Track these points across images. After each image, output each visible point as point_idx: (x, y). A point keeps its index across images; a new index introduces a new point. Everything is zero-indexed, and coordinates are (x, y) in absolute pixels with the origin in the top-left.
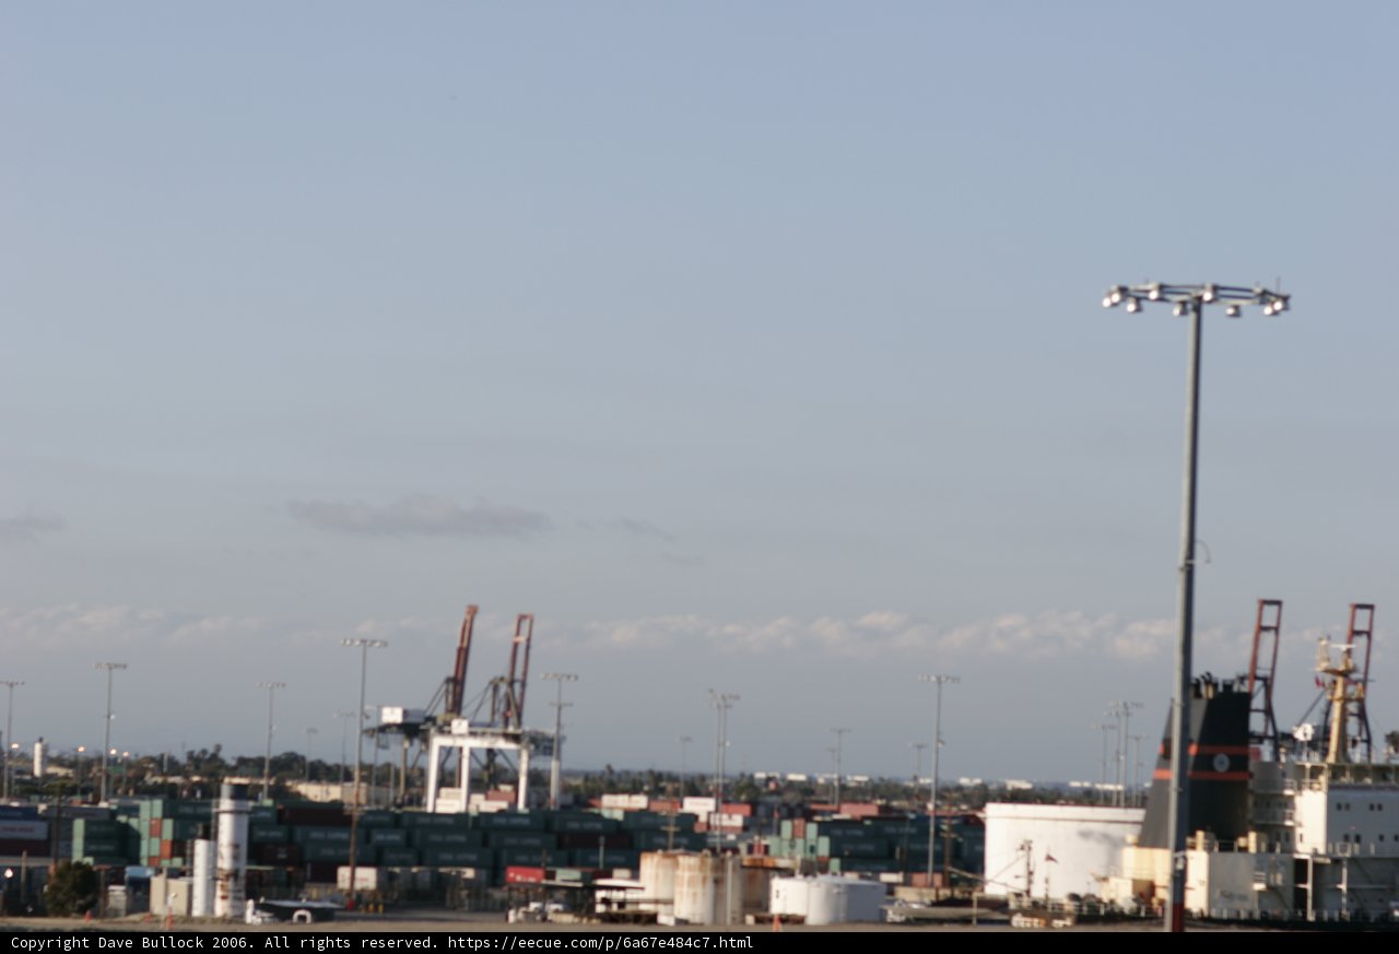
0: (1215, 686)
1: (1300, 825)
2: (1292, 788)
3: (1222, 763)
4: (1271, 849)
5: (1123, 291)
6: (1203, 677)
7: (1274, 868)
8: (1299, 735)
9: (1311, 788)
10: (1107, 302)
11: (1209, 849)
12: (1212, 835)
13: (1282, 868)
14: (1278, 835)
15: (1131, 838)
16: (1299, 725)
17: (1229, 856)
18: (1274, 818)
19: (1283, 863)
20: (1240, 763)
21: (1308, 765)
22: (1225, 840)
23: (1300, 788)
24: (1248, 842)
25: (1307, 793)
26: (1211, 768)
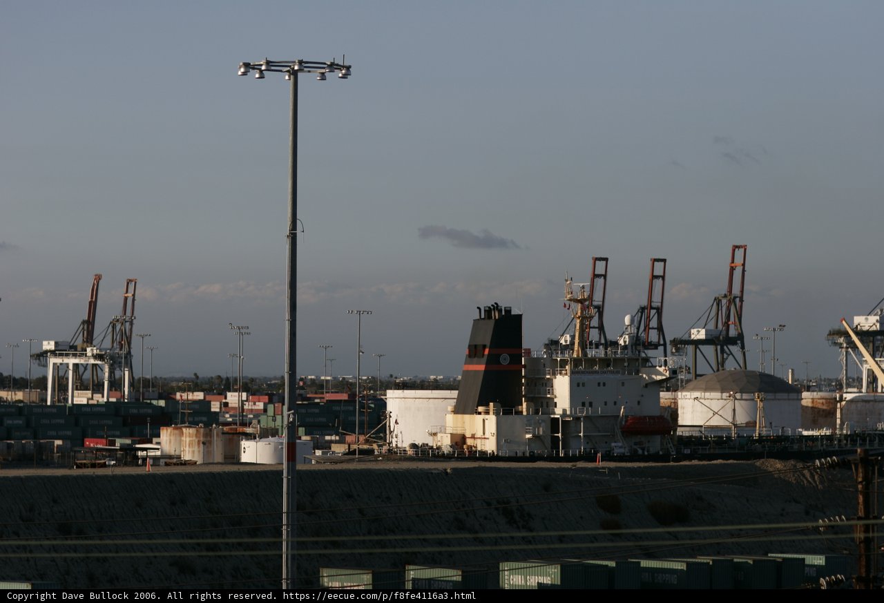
0: (500, 311)
1: (556, 397)
2: (549, 374)
3: (505, 359)
4: (537, 412)
5: (247, 65)
6: (492, 305)
7: (538, 424)
8: (562, 342)
9: (561, 374)
10: (240, 73)
11: (497, 414)
12: (499, 405)
13: (543, 424)
14: (543, 402)
15: (450, 408)
16: (562, 335)
17: (510, 417)
18: (540, 394)
19: (543, 421)
20: (516, 359)
21: (559, 359)
22: (507, 407)
23: (554, 374)
24: (522, 408)
25: (559, 377)
26: (499, 363)
